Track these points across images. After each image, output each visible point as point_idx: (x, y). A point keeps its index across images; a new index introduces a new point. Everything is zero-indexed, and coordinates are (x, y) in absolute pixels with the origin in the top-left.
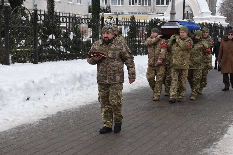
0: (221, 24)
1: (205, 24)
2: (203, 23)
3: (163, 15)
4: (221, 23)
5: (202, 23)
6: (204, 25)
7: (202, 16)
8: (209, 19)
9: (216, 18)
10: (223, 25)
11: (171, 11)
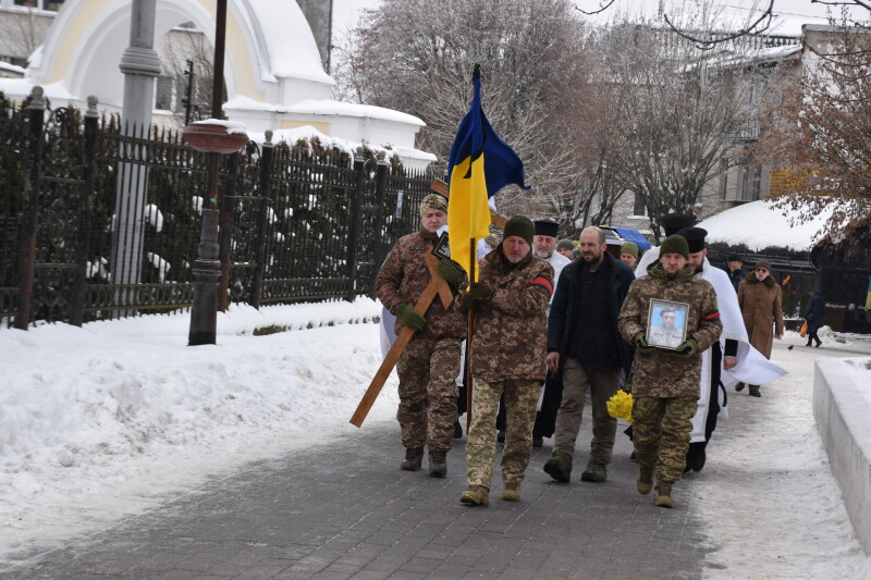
0: (395, 160)
1: (310, 151)
2: (302, 144)
3: (18, 68)
4: (396, 150)
5: (294, 142)
6: (305, 154)
7: (280, 101)
8: (321, 119)
9: (364, 118)
10: (408, 167)
11: (128, 56)
